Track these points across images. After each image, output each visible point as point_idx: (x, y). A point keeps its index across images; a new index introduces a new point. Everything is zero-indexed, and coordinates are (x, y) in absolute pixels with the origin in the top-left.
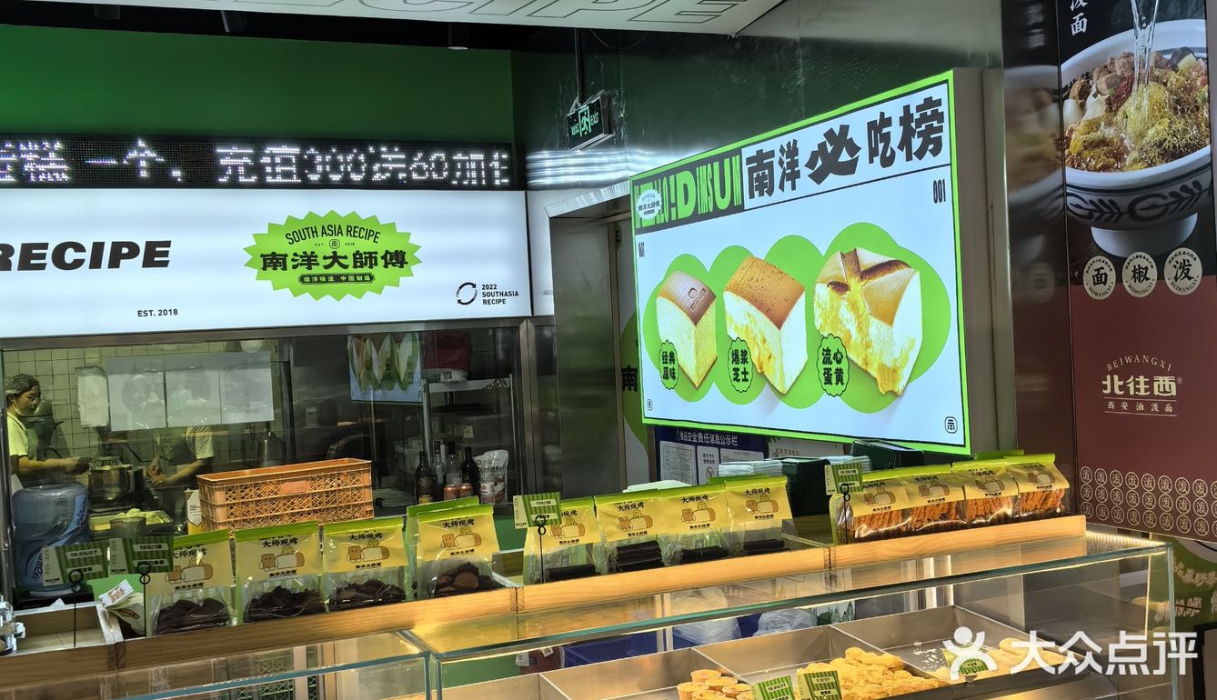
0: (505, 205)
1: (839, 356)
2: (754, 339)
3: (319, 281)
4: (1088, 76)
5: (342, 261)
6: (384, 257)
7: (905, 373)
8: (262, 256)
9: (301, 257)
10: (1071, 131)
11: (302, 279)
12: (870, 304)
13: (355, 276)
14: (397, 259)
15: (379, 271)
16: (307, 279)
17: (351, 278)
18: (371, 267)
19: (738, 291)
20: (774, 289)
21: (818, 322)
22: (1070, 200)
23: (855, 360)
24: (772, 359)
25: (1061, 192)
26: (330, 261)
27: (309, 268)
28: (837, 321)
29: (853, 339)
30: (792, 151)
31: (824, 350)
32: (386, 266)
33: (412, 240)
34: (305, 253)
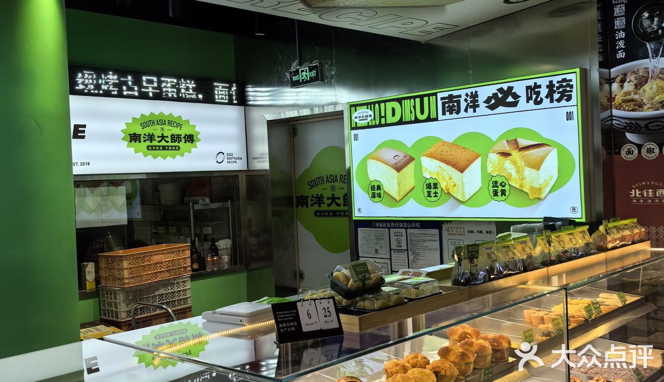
0: (234, 112)
1: (503, 184)
2: (443, 178)
3: (156, 149)
4: (625, 75)
5: (166, 138)
6: (184, 138)
7: (547, 190)
8: (129, 134)
9: (148, 136)
10: (616, 95)
11: (148, 148)
12: (525, 161)
13: (172, 147)
14: (190, 138)
15: (182, 144)
16: (150, 148)
17: (170, 148)
18: (179, 143)
19: (432, 156)
20: (459, 156)
21: (489, 170)
22: (614, 122)
23: (515, 185)
24: (456, 187)
25: (610, 118)
26: (160, 139)
27: (151, 142)
28: (502, 169)
29: (513, 176)
30: (474, 96)
31: (493, 182)
32: (185, 142)
33: (197, 129)
34: (149, 134)
